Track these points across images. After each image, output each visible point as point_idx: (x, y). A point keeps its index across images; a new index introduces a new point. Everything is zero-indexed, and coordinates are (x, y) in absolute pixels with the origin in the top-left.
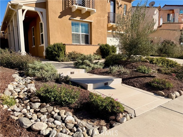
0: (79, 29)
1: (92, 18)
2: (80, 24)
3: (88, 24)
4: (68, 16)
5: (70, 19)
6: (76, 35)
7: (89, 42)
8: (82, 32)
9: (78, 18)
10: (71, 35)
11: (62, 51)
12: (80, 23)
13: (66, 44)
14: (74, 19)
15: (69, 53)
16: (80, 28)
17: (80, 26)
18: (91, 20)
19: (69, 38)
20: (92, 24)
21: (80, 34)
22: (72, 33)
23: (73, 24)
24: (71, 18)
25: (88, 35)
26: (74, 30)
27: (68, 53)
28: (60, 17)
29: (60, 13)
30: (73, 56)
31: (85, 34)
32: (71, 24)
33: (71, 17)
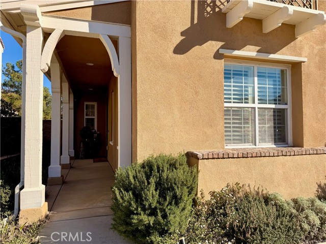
0: (250, 89)
1: (301, 48)
2: (256, 74)
3: (282, 71)
4: (213, 46)
5: (218, 56)
6: (237, 112)
7: (290, 138)
8: (262, 101)
9: (250, 52)
10: (222, 113)
11: (182, 205)
12: (256, 68)
13: (200, 156)
14: (237, 53)
15: (213, 194)
16: (256, 86)
17: (256, 79)
18: (300, 55)
19: (211, 126)
20: (304, 68)
21: (254, 108)
22: (226, 105)
23: (228, 75)
24: (221, 51)
25: (284, 110)
26: (232, 97)
27: (208, 197)
28: (181, 49)
29: (182, 34)
30: (233, 217)
31: (273, 106)
32: (222, 76)
33: (222, 47)
